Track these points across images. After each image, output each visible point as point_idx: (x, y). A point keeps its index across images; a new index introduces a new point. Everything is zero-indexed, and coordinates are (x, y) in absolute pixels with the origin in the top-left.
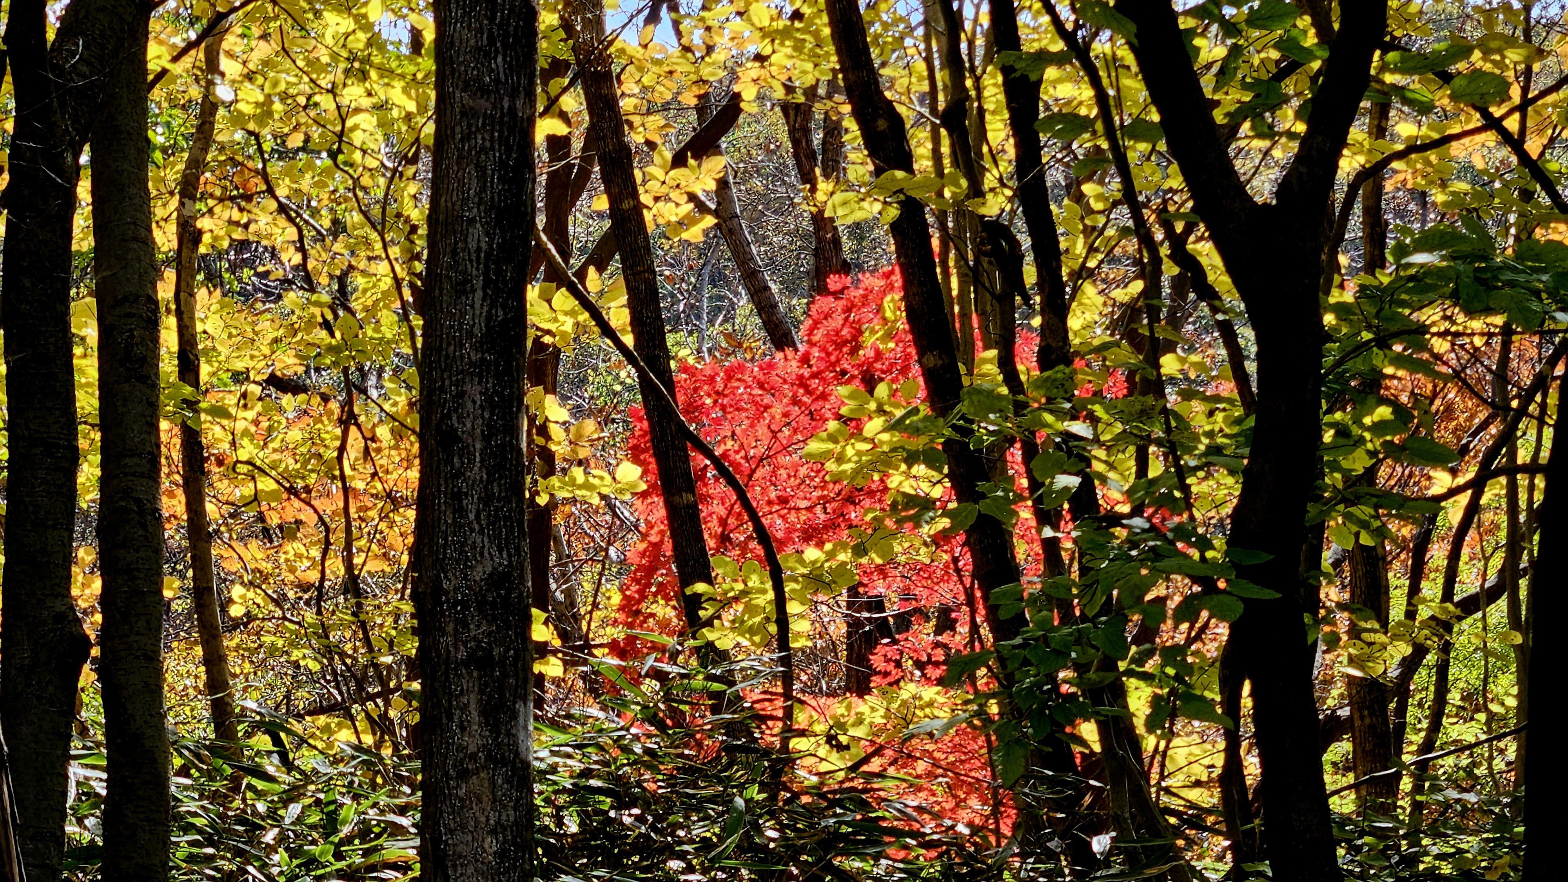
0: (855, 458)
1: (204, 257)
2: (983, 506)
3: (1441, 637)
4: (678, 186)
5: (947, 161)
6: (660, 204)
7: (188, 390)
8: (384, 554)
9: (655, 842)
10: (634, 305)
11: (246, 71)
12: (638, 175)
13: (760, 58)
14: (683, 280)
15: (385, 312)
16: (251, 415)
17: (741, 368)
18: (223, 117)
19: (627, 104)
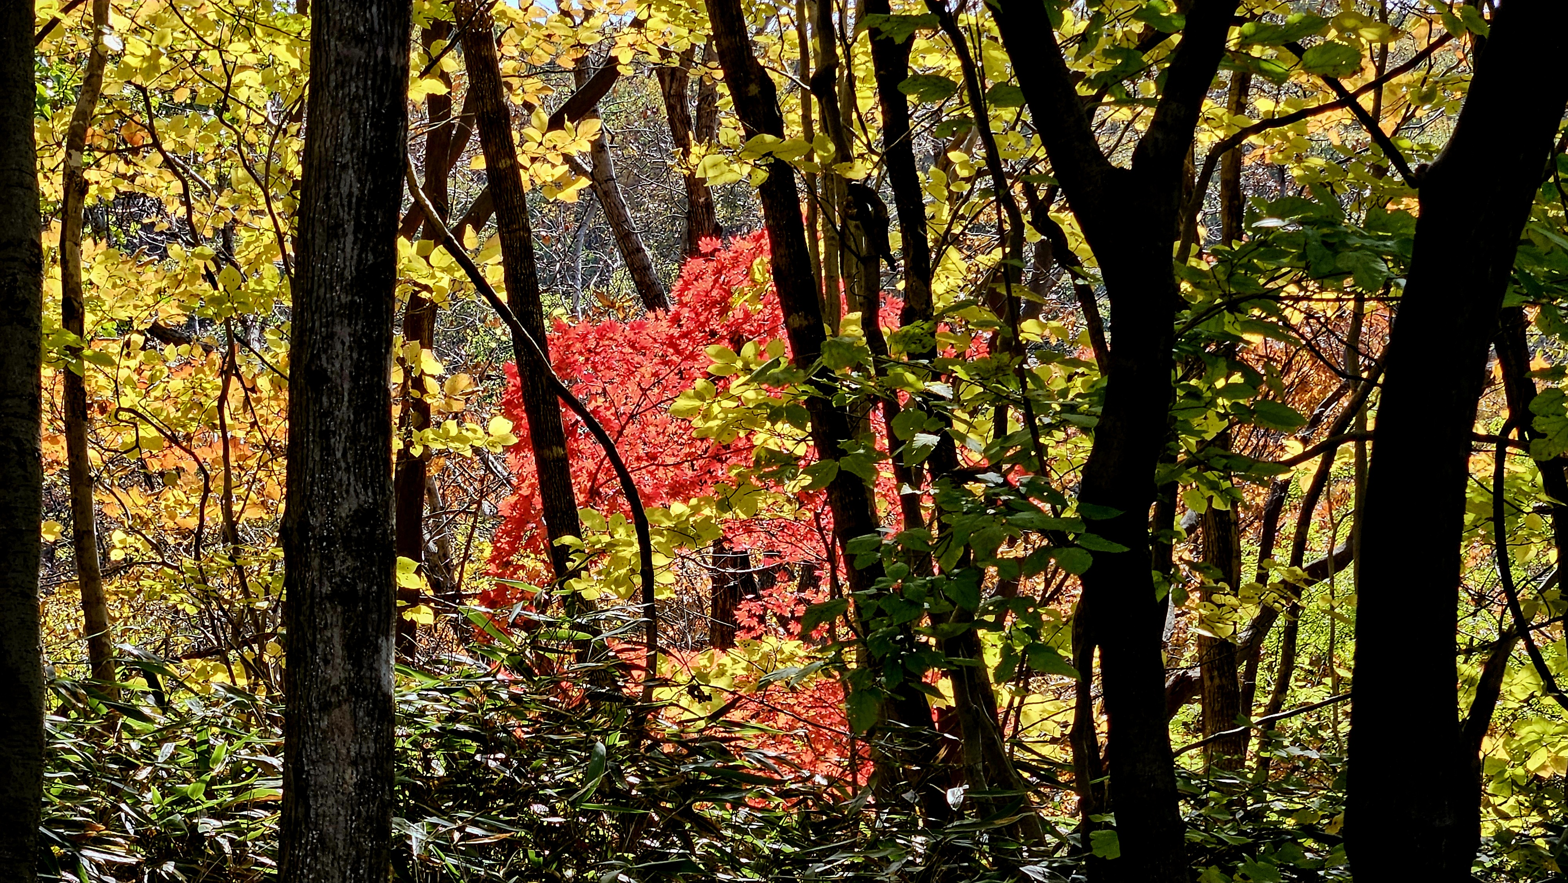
0: (721, 416)
1: (91, 210)
2: (844, 463)
3: (1288, 600)
4: (555, 147)
5: (816, 127)
6: (537, 165)
7: (71, 337)
8: (262, 502)
9: (521, 785)
10: (508, 264)
11: (134, 26)
12: (516, 136)
13: (638, 24)
14: (559, 240)
15: (267, 265)
16: (133, 363)
17: (612, 327)
18: (111, 72)
19: (506, 67)
